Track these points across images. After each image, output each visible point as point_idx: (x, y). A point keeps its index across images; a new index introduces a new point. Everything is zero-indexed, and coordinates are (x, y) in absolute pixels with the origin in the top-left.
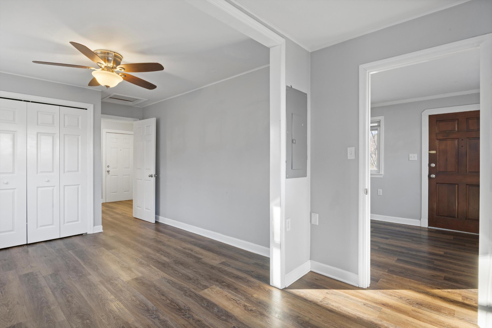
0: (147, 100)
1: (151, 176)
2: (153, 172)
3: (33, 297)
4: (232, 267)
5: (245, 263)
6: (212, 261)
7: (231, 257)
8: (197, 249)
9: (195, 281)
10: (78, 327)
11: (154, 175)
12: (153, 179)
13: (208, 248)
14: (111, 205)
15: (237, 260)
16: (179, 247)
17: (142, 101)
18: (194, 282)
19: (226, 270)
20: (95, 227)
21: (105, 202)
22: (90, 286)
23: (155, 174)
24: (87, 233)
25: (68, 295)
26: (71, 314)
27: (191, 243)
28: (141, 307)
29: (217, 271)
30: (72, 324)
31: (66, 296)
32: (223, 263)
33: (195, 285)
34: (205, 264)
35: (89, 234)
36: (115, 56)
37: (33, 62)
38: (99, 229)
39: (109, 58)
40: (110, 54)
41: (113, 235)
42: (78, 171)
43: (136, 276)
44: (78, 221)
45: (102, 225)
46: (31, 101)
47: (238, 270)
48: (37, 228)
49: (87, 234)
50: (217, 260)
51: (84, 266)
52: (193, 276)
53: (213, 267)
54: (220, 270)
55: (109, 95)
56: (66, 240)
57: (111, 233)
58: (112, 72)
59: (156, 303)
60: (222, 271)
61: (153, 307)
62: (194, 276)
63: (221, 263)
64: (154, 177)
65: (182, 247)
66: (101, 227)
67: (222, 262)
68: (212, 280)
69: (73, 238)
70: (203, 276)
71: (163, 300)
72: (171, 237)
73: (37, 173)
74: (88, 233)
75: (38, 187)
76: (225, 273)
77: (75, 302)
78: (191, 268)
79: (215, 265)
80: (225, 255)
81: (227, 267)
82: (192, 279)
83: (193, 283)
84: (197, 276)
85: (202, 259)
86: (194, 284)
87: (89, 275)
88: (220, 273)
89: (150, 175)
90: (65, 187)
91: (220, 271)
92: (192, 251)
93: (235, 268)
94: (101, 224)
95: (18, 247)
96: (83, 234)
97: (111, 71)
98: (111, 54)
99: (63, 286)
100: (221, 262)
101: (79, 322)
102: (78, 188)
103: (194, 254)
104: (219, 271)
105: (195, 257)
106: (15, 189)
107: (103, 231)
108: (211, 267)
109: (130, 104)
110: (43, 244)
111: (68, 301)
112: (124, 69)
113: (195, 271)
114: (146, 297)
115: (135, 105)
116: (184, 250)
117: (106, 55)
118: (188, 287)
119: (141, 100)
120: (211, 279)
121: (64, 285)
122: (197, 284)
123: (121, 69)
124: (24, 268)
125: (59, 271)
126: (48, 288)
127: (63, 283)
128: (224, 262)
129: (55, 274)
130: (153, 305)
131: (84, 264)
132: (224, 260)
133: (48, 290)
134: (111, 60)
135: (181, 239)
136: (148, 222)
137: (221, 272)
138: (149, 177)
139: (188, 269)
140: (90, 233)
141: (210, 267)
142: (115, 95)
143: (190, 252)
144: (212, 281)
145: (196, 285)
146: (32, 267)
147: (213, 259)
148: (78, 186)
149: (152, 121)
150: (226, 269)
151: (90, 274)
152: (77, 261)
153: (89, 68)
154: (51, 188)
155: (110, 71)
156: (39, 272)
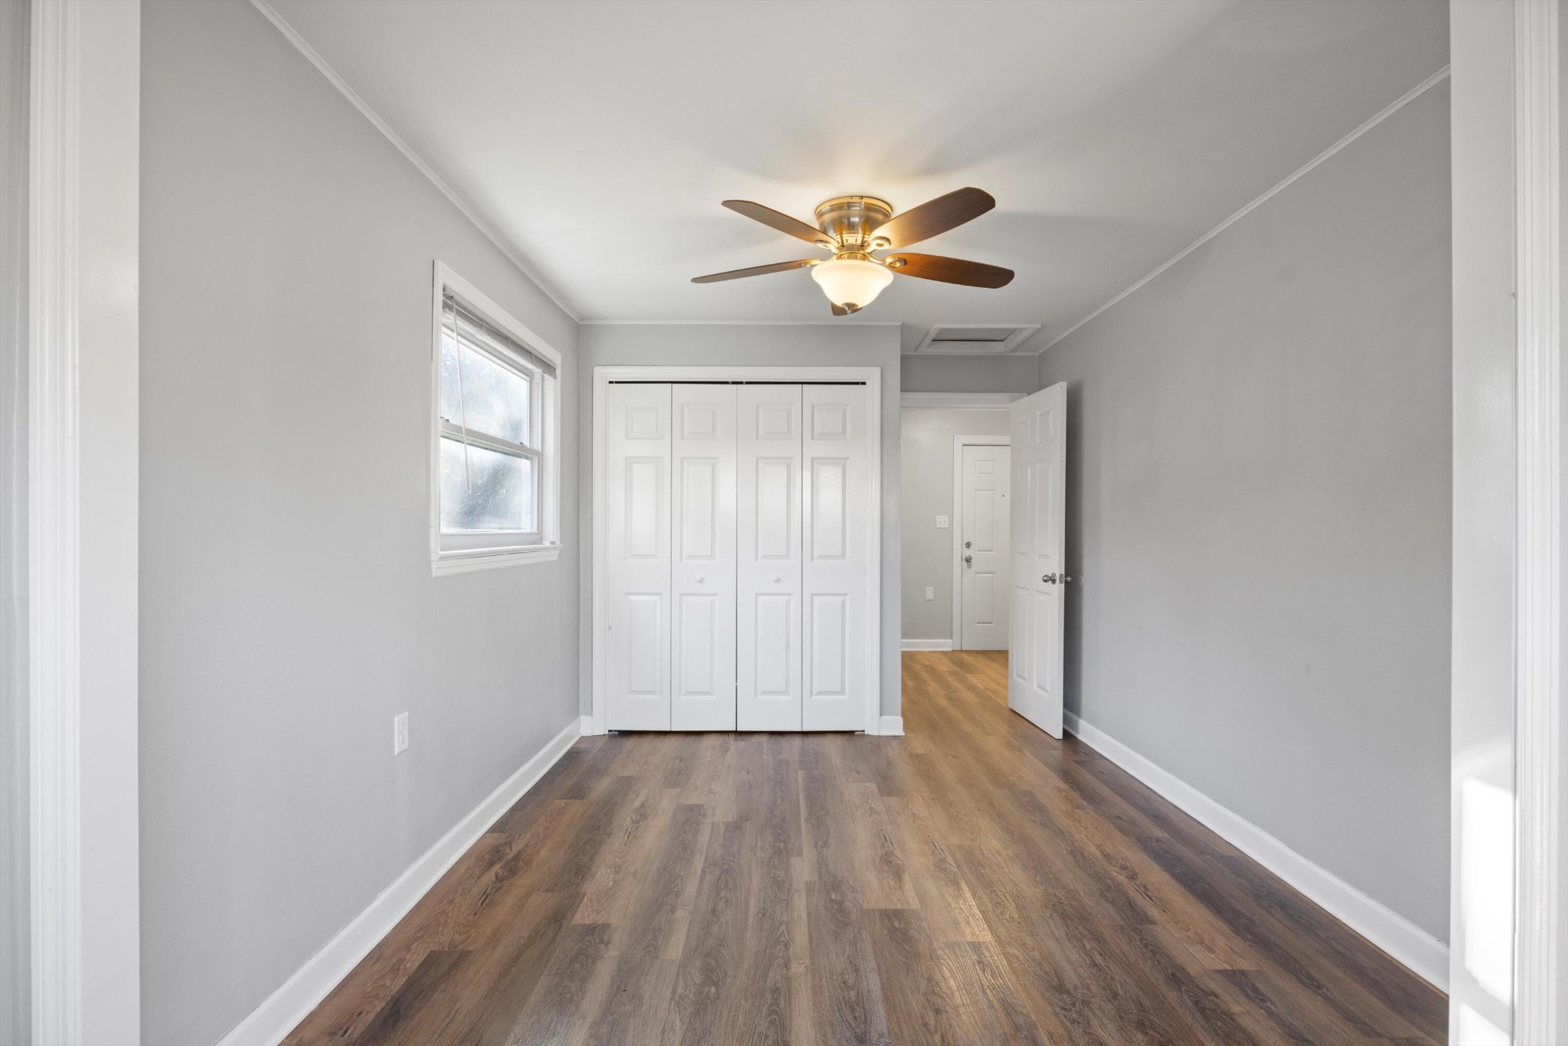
0: (1040, 326)
1: (1050, 579)
2: (1057, 567)
3: (665, 869)
4: (1271, 1014)
5: (1350, 1018)
6: (1191, 950)
7: (1290, 964)
8: (1156, 876)
9: (1074, 1005)
10: (686, 996)
11: (1061, 575)
12: (1058, 590)
13: (1207, 886)
14: (969, 659)
15: (1314, 985)
16: (1093, 849)
17: (1025, 335)
18: (1067, 1007)
19: (1230, 1016)
20: (884, 718)
21: (959, 649)
22: (779, 888)
23: (1063, 573)
24: (864, 731)
25: (723, 894)
26: (696, 950)
27: (1146, 844)
28: (850, 1018)
29: (1190, 1003)
30: (681, 981)
31: (718, 894)
32: (1236, 978)
33: (1065, 1021)
34: (1154, 950)
35: (868, 735)
36: (869, 208)
37: (695, 280)
38: (893, 726)
39: (852, 219)
40: (853, 206)
41: (921, 751)
42: (843, 556)
43: (902, 904)
44: (842, 692)
45: (903, 715)
46: (730, 380)
47: (1293, 1037)
48: (755, 696)
49: (864, 735)
50: (1214, 952)
51: (803, 824)
52: (1076, 981)
53: (1178, 977)
54: (1207, 1003)
55: (927, 334)
56: (811, 739)
57: (921, 745)
58: (864, 259)
59: (899, 1026)
60: (1214, 1010)
61: (881, 1036)
62: (1079, 984)
63: (1223, 973)
64: (1061, 582)
65: (1101, 852)
66: (900, 720)
67: (1234, 972)
68: (1142, 1032)
69: (830, 737)
70: (1115, 995)
71: (926, 1025)
72: (1085, 803)
73: (756, 559)
74: (866, 733)
75: (758, 595)
76: (1219, 1024)
77: (723, 920)
78: (1088, 946)
79: (1193, 970)
80: (1262, 943)
81: (1246, 1000)
82: (1068, 992)
83: (1062, 1008)
84: (1092, 987)
85: (1152, 922)
86: (1063, 1018)
87: (797, 856)
88: (1198, 1015)
89: (1045, 576)
90: (815, 598)
91: (1202, 1010)
92: (1133, 877)
93: (1280, 1022)
94: (900, 714)
95: (718, 735)
96: (854, 732)
97: (859, 255)
98: (856, 206)
99: (732, 864)
100: (1228, 967)
101: (695, 983)
102: (843, 603)
103: (1132, 893)
104: (1197, 1003)
105: (1131, 905)
106: (715, 595)
107: (903, 734)
108: (1173, 974)
109: (998, 348)
110: (764, 739)
111: (714, 911)
112: (888, 240)
113: (1095, 964)
114: (883, 989)
115: (1012, 351)
116: (1105, 863)
117: (843, 212)
118: (1033, 1017)
119: (1022, 330)
120: (1141, 1026)
121: (733, 862)
122: (1073, 1022)
123: (880, 242)
124: (696, 789)
125: (748, 820)
126: (704, 856)
127: (736, 855)
128: (1243, 972)
129: (735, 827)
130: (885, 1026)
131: (806, 819)
132: (1248, 962)
133: (698, 863)
134: (858, 225)
135: (1117, 820)
136: (1041, 733)
137: (1205, 1017)
138: (1045, 581)
139: (1075, 947)
140: (870, 734)
141: (1170, 971)
142: (942, 330)
143: (1122, 879)
144: (1140, 1036)
145: (1068, 1023)
146: (710, 791)
147: (1202, 943)
148: (844, 597)
149: (1056, 396)
150: (1236, 1009)
151: (800, 853)
152: (798, 804)
153: (806, 263)
154: (786, 598)
155: (856, 258)
156: (714, 808)
